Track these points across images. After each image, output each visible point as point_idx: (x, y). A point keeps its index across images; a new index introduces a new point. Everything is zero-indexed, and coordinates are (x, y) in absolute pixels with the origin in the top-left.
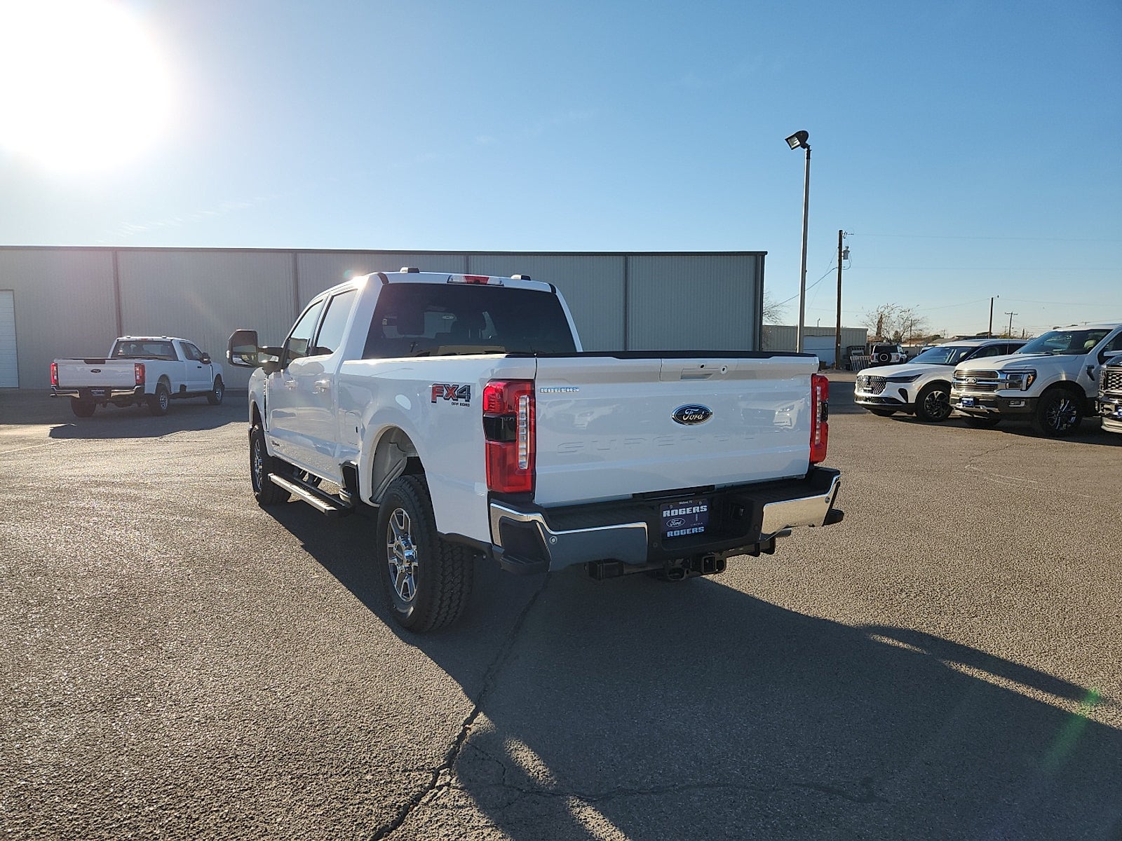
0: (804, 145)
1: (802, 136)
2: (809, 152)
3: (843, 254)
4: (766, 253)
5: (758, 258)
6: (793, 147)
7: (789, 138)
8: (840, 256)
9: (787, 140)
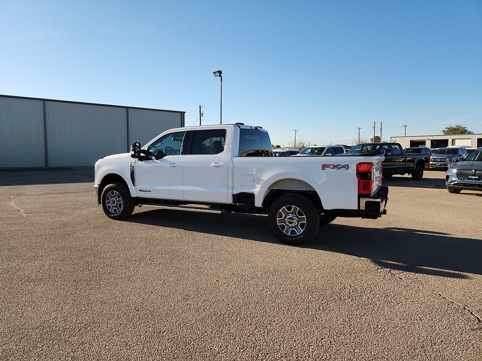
0: (220, 76)
1: (220, 72)
2: (221, 78)
3: (201, 114)
4: (185, 112)
5: (183, 114)
6: (216, 76)
7: (215, 72)
8: (200, 115)
9: (214, 73)
